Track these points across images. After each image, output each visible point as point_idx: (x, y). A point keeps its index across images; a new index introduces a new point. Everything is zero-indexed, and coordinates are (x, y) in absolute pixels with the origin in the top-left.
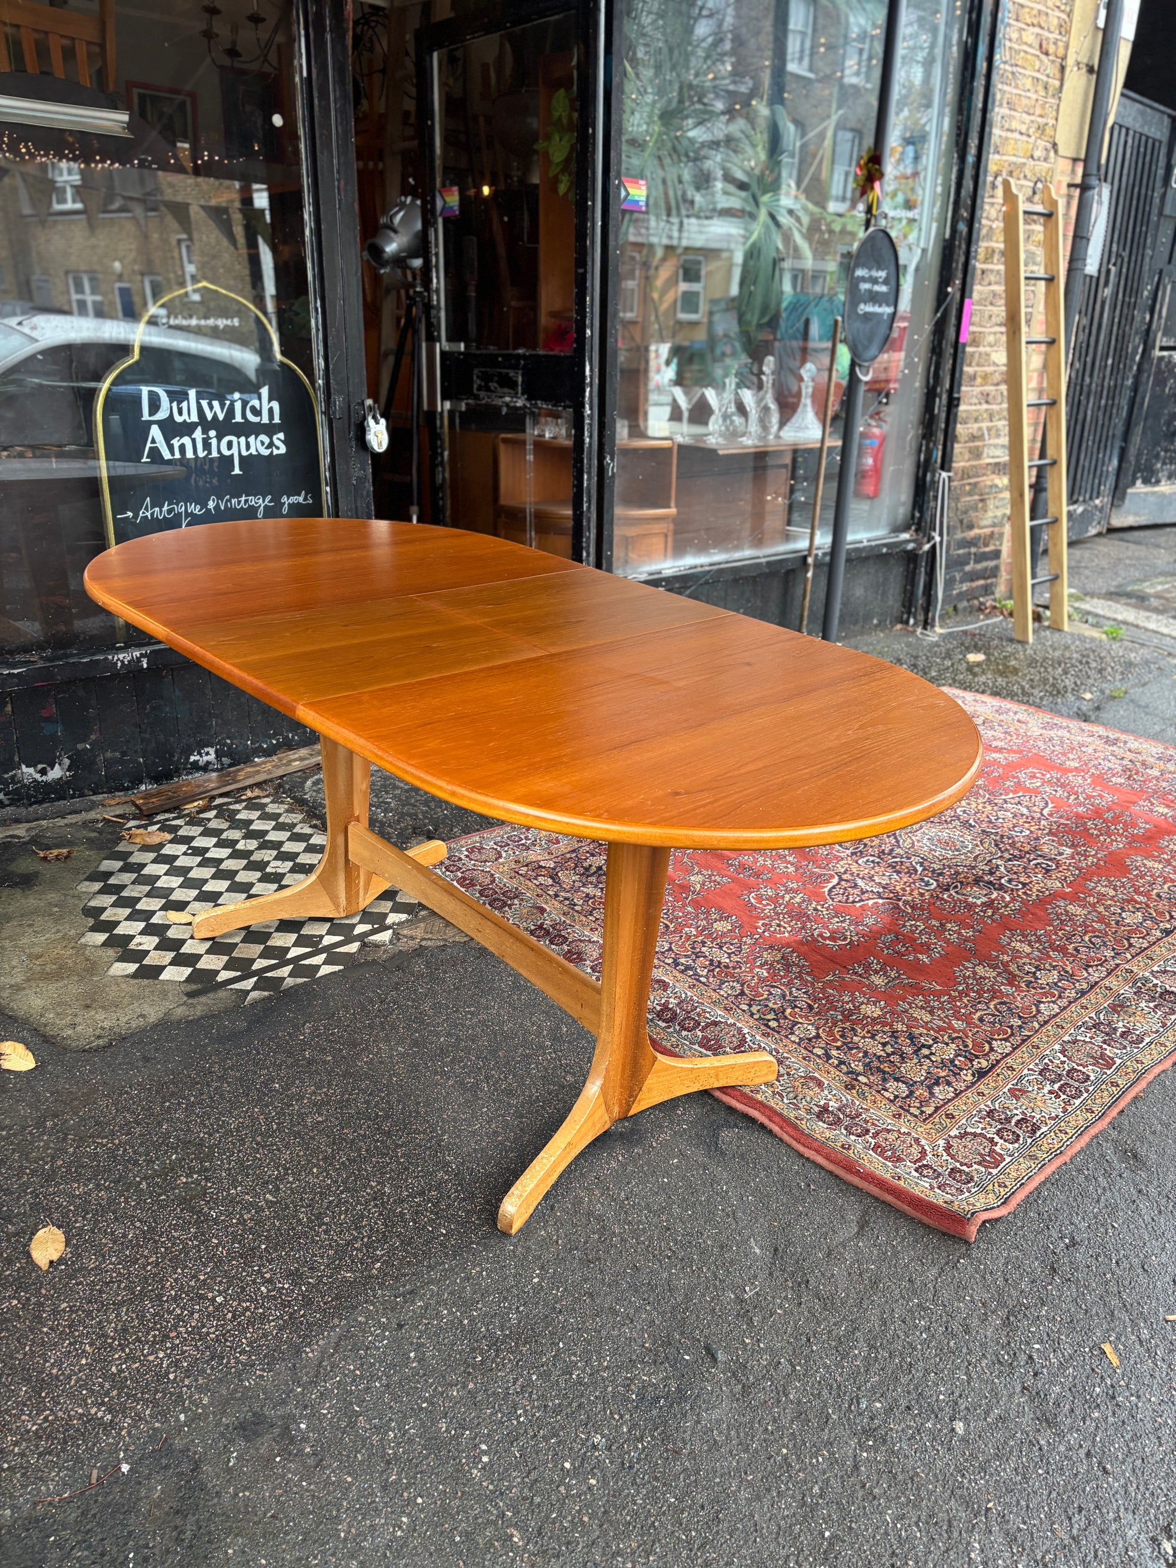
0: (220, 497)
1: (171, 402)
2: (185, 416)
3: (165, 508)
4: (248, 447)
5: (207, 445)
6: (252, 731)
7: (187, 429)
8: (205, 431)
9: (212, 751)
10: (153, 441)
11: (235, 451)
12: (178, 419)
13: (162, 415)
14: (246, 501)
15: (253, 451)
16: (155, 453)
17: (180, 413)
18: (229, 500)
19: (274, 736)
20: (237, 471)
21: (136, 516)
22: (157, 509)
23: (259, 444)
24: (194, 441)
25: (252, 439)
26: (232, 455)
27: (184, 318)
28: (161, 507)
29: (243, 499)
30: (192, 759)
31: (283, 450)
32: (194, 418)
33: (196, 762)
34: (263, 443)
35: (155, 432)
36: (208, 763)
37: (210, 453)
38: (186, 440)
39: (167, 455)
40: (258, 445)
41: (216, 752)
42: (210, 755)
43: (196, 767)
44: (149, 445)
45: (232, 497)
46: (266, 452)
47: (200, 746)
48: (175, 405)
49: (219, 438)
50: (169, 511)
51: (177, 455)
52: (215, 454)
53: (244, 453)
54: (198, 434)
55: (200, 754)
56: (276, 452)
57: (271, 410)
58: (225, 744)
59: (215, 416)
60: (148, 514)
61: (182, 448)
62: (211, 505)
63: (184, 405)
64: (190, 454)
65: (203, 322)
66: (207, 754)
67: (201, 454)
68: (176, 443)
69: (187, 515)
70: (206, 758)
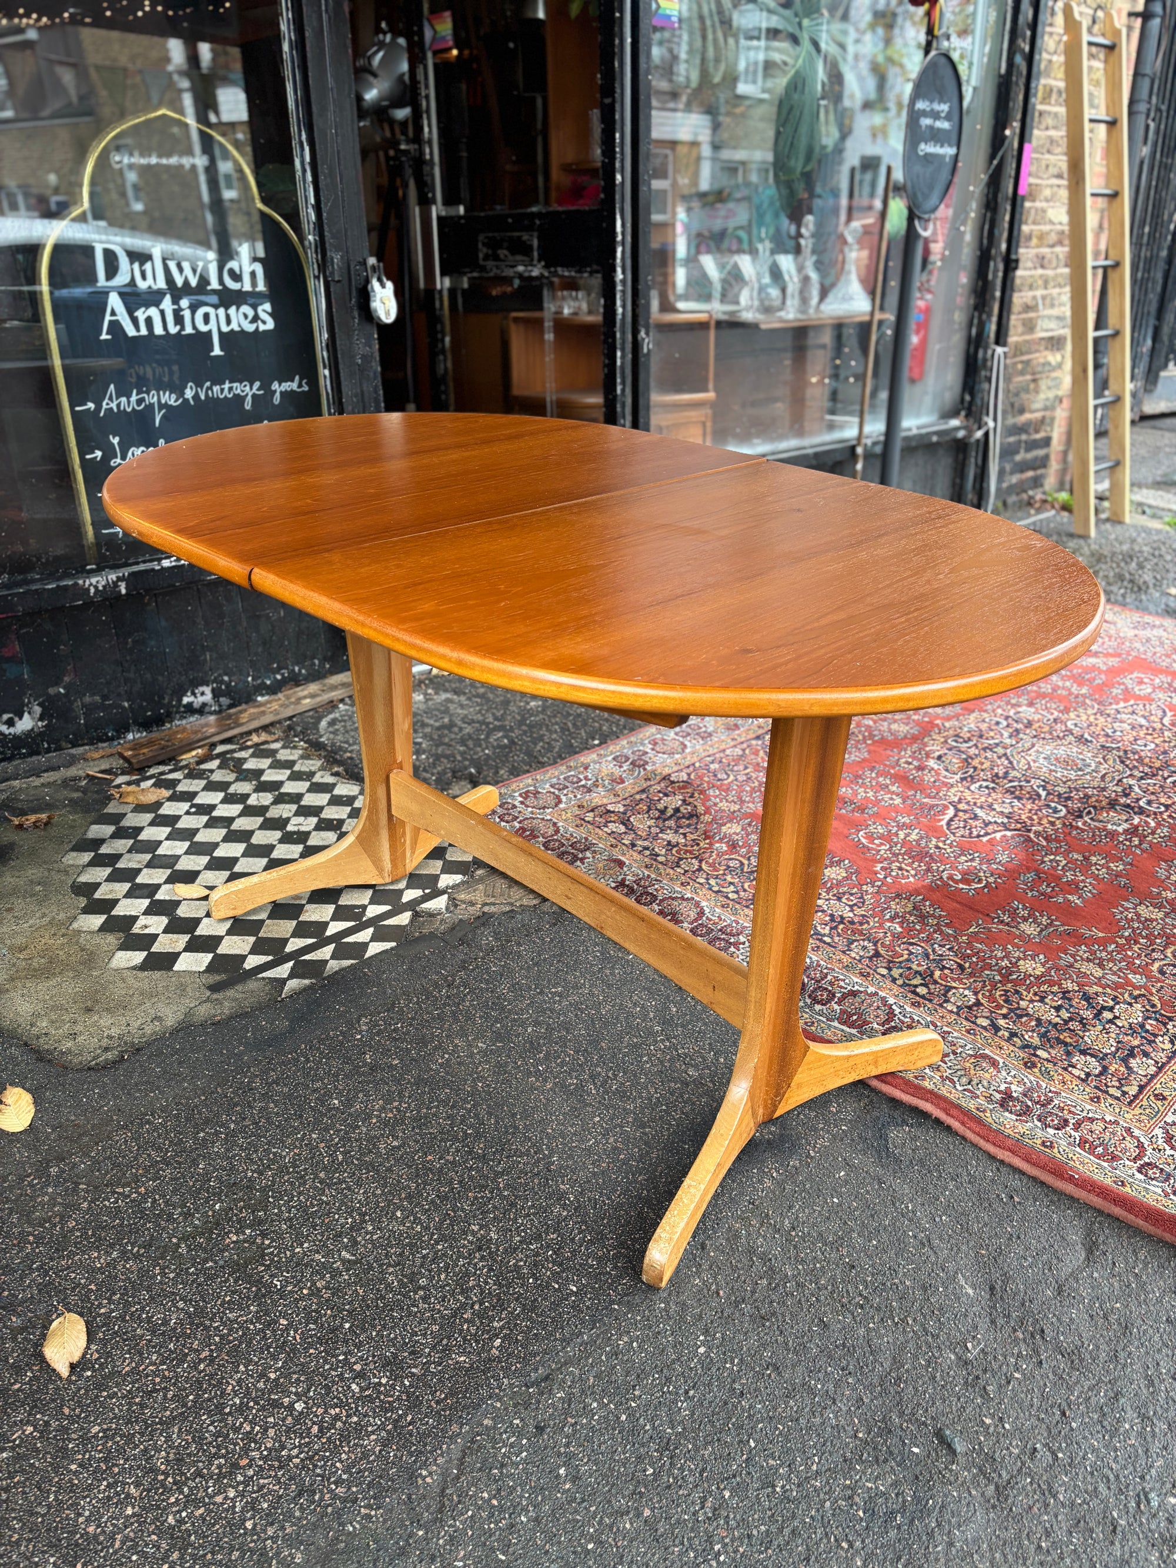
0: (199, 384)
1: (132, 263)
2: (150, 281)
3: (134, 398)
4: (229, 321)
5: (179, 320)
6: (253, 665)
7: (153, 298)
8: (175, 300)
9: (207, 690)
10: (113, 313)
11: (213, 326)
12: (142, 285)
13: (122, 279)
14: (231, 389)
15: (234, 326)
16: (116, 327)
17: (144, 276)
18: (210, 388)
19: (278, 670)
20: (217, 351)
21: (99, 407)
22: (124, 400)
23: (242, 317)
24: (162, 313)
25: (232, 310)
26: (210, 331)
27: (142, 155)
28: (129, 396)
29: (227, 386)
30: (187, 700)
31: (270, 324)
32: (161, 284)
33: (191, 704)
34: (246, 316)
35: (114, 301)
36: (206, 704)
37: (183, 328)
38: (153, 312)
39: (131, 331)
40: (240, 319)
42: (207, 695)
43: (191, 710)
44: (108, 318)
45: (214, 383)
46: (250, 328)
47: (193, 685)
48: (136, 266)
49: (193, 308)
50: (140, 402)
51: (144, 331)
52: (189, 330)
53: (225, 329)
54: (167, 304)
55: (195, 694)
56: (262, 327)
57: (253, 275)
58: (224, 682)
59: (186, 283)
60: (114, 405)
61: (149, 321)
62: (189, 394)
63: (148, 266)
64: (158, 330)
65: (164, 161)
66: (204, 693)
67: (173, 329)
68: (141, 314)
69: (161, 406)
70: (201, 699)
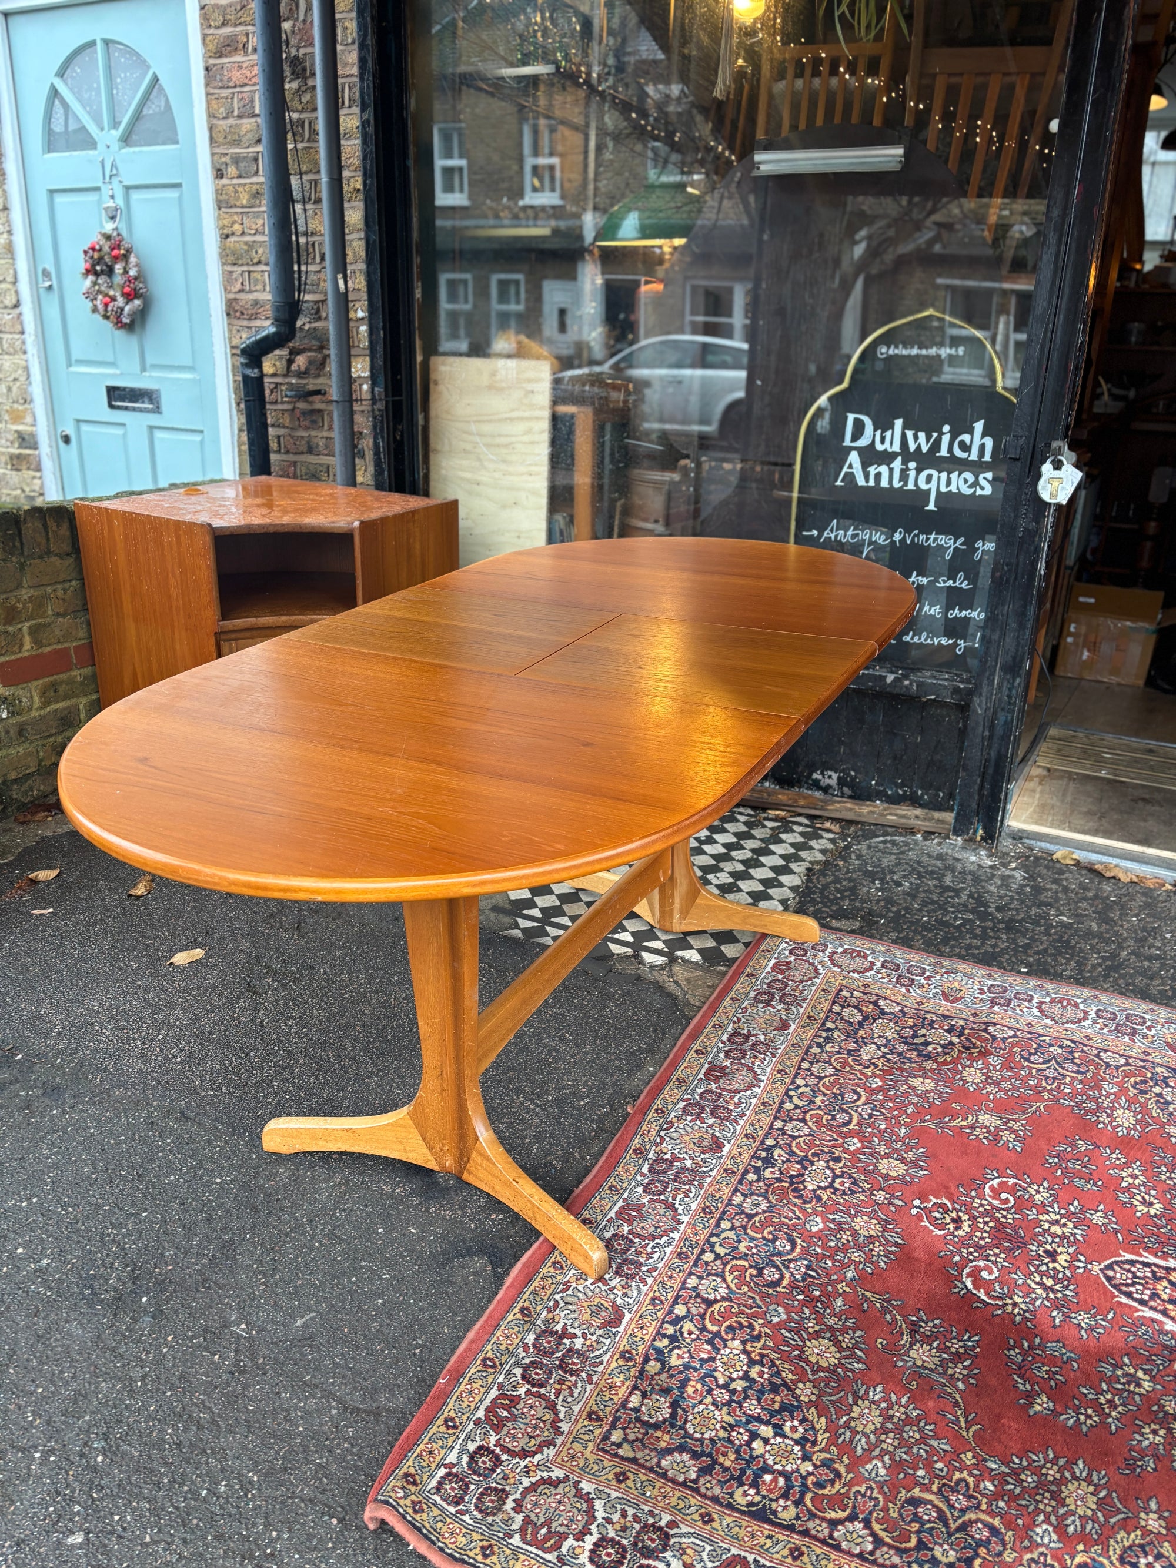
0: (908, 531)
1: (875, 430)
2: (887, 445)
3: (850, 533)
4: (949, 483)
5: (904, 477)
6: (879, 771)
7: (887, 458)
8: (905, 462)
9: (835, 776)
10: (850, 466)
11: (933, 486)
12: (879, 447)
13: (863, 442)
14: (935, 539)
15: (953, 488)
16: (850, 477)
17: (883, 441)
18: (918, 536)
19: (902, 786)
20: (931, 506)
21: (820, 536)
22: (842, 532)
23: (961, 481)
24: (891, 470)
25: (954, 476)
26: (929, 490)
27: (905, 347)
28: (846, 531)
29: (933, 536)
30: (815, 776)
31: (988, 490)
32: (896, 448)
33: (817, 781)
34: (966, 481)
35: (854, 457)
36: (829, 787)
37: (906, 484)
38: (884, 469)
39: (861, 481)
40: (960, 483)
41: (839, 778)
42: (832, 778)
43: (816, 785)
44: (845, 469)
45: (921, 532)
46: (968, 491)
47: (825, 767)
48: (878, 433)
49: (919, 470)
50: (854, 536)
51: (872, 483)
52: (911, 486)
53: (943, 489)
54: (897, 465)
55: (822, 774)
56: (979, 492)
57: (982, 447)
58: (849, 775)
59: (919, 448)
60: (833, 536)
61: (878, 476)
62: (897, 537)
63: (888, 434)
64: (884, 483)
65: (924, 352)
66: (830, 777)
67: (897, 484)
68: (872, 470)
69: (870, 543)
70: (828, 781)
